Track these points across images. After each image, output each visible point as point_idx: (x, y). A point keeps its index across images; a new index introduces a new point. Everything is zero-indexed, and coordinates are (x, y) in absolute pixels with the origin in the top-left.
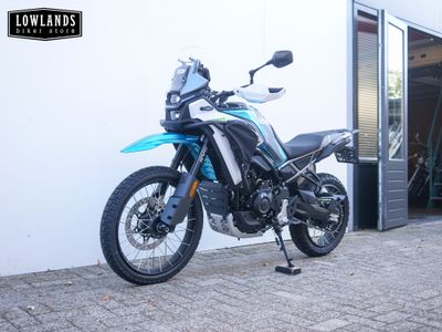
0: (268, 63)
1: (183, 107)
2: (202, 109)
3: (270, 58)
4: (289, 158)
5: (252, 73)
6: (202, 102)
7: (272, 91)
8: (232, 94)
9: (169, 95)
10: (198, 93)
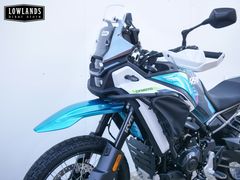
0: (204, 23)
1: (106, 75)
2: (127, 77)
3: (207, 17)
4: (217, 111)
5: (185, 34)
6: (127, 70)
7: (208, 55)
8: (161, 55)
9: (93, 59)
10: (123, 60)
